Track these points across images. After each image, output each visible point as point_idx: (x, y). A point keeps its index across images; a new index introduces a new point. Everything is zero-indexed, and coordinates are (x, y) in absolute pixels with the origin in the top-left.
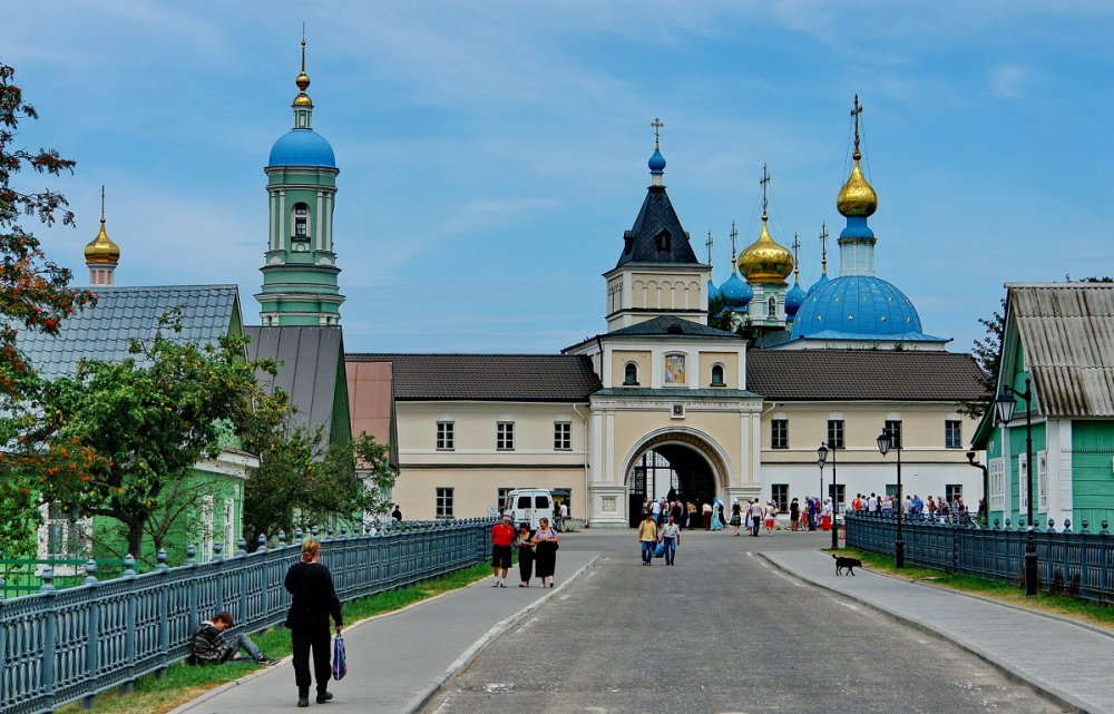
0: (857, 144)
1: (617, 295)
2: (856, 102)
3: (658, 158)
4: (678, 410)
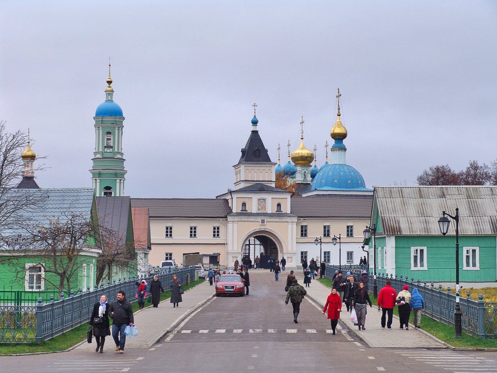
0: (339, 109)
1: (238, 175)
2: (339, 92)
3: (255, 119)
4: (263, 221)
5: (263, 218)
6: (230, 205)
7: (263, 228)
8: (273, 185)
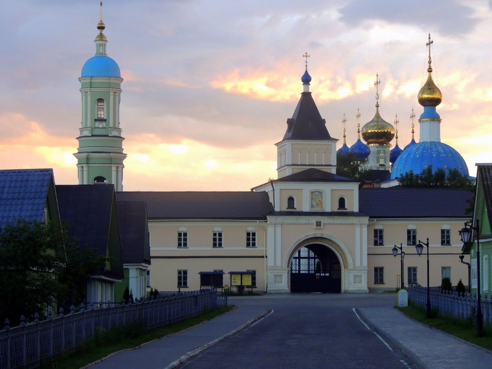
0: (430, 62)
1: (283, 156)
2: (430, 38)
3: (307, 76)
4: (318, 224)
5: (319, 218)
6: (271, 200)
7: (318, 233)
8: (334, 171)
